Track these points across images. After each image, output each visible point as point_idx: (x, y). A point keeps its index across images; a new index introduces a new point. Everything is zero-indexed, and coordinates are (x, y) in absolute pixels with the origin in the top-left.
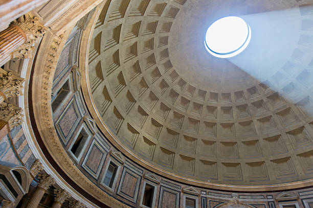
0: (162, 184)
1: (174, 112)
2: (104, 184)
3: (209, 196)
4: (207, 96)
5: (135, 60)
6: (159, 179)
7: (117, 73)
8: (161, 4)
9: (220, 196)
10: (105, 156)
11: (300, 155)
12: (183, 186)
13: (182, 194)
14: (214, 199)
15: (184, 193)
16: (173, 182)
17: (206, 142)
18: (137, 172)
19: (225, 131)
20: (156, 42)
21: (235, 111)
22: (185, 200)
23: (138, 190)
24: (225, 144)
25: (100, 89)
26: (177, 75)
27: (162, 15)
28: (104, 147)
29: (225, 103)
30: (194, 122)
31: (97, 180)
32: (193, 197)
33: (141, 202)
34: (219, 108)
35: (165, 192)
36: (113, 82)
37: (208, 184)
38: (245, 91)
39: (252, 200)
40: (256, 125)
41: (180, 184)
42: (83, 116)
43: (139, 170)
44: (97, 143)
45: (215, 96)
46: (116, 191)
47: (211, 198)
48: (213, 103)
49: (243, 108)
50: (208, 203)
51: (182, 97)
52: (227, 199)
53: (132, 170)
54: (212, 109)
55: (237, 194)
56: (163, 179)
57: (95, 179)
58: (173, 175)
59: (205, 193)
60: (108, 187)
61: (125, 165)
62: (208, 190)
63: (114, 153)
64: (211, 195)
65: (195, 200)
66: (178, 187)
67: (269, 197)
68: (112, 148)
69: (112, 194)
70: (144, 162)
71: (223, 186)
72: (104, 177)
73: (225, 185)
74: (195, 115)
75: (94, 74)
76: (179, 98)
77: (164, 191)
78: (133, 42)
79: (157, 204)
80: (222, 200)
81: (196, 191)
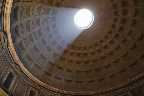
1: (92, 61)
3: (133, 88)
12: (118, 91)
14: (137, 87)
15: (120, 94)
16: (112, 92)
19: (119, 51)
29: (109, 40)
30: (103, 58)
32: (126, 93)
34: (108, 44)
37: (129, 81)
38: (111, 29)
41: (116, 91)
47: (135, 88)
48: (104, 44)
49: (117, 36)
50: (135, 91)
51: (90, 53)
54: (106, 47)
56: (107, 94)
59: (131, 87)
62: (132, 85)
65: (128, 94)
66: (116, 93)
73: (137, 77)
74: (101, 55)
76: (89, 54)
80: (140, 85)
81: (125, 89)
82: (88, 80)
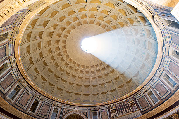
0: (44, 100)
1: (60, 68)
2: (8, 97)
3: (65, 108)
4: (76, 64)
5: (50, 39)
6: (43, 98)
7: (38, 41)
8: (70, 22)
9: (70, 108)
10: (15, 81)
11: (102, 93)
12: (54, 102)
13: (53, 106)
14: (67, 109)
16: (50, 100)
17: (70, 83)
18: (32, 93)
19: (79, 80)
20: (62, 36)
21: (85, 73)
22: (53, 109)
23: (29, 102)
24: (78, 85)
25: (26, 45)
26: (67, 53)
27: (68, 26)
28: (17, 76)
29: (82, 69)
30: (68, 74)
31: (4, 94)
33: (29, 109)
34: (79, 70)
35: (44, 105)
36: (34, 45)
37: (66, 102)
38: (90, 66)
39: (82, 110)
40: (91, 80)
41: (53, 101)
42: (9, 55)
43: (34, 92)
44: (12, 73)
45: (79, 65)
46: (15, 102)
48: (77, 68)
49: (87, 72)
50: (64, 111)
52: (72, 109)
53: (30, 91)
54: (76, 70)
55: (77, 107)
56: (46, 98)
57: (3, 94)
58: (51, 96)
60: (10, 99)
61: (26, 88)
62: (65, 105)
63: (22, 80)
64: (66, 107)
65: (58, 109)
66: (52, 102)
67: (89, 109)
68: (22, 78)
69: (12, 104)
70: (38, 88)
71: (72, 103)
72: (10, 93)
73: (73, 103)
74: (69, 71)
75: (26, 37)
76: (65, 62)
77: (44, 104)
78: (52, 31)
79: (38, 111)
80: (70, 110)
81: (60, 105)
82: (44, 76)
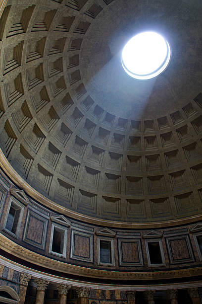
0: (165, 236)
1: (146, 157)
2: (102, 263)
10: (91, 238)
12: (189, 226)
13: (191, 235)
15: (193, 233)
16: (177, 228)
18: (134, 237)
22: (196, 240)
23: (141, 253)
28: (87, 231)
31: (93, 263)
33: (149, 262)
35: (173, 242)
41: (185, 227)
42: (49, 218)
43: (136, 234)
44: (77, 232)
46: (117, 263)
51: (145, 137)
53: (127, 237)
56: (165, 230)
57: (91, 263)
60: (110, 264)
61: (118, 236)
63: (99, 232)
66: (184, 230)
68: (96, 228)
72: (99, 258)
77: (170, 241)
79: (167, 257)
